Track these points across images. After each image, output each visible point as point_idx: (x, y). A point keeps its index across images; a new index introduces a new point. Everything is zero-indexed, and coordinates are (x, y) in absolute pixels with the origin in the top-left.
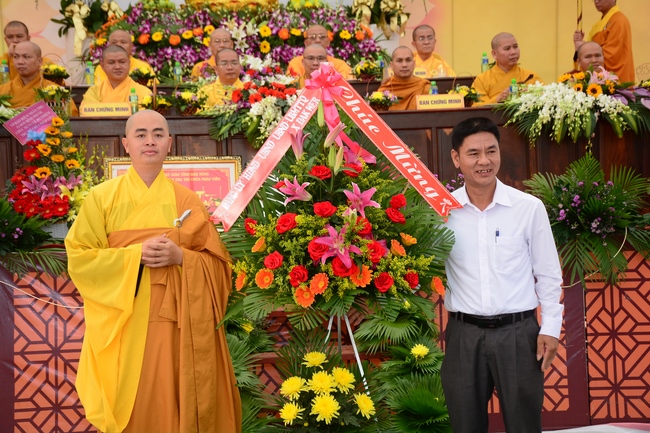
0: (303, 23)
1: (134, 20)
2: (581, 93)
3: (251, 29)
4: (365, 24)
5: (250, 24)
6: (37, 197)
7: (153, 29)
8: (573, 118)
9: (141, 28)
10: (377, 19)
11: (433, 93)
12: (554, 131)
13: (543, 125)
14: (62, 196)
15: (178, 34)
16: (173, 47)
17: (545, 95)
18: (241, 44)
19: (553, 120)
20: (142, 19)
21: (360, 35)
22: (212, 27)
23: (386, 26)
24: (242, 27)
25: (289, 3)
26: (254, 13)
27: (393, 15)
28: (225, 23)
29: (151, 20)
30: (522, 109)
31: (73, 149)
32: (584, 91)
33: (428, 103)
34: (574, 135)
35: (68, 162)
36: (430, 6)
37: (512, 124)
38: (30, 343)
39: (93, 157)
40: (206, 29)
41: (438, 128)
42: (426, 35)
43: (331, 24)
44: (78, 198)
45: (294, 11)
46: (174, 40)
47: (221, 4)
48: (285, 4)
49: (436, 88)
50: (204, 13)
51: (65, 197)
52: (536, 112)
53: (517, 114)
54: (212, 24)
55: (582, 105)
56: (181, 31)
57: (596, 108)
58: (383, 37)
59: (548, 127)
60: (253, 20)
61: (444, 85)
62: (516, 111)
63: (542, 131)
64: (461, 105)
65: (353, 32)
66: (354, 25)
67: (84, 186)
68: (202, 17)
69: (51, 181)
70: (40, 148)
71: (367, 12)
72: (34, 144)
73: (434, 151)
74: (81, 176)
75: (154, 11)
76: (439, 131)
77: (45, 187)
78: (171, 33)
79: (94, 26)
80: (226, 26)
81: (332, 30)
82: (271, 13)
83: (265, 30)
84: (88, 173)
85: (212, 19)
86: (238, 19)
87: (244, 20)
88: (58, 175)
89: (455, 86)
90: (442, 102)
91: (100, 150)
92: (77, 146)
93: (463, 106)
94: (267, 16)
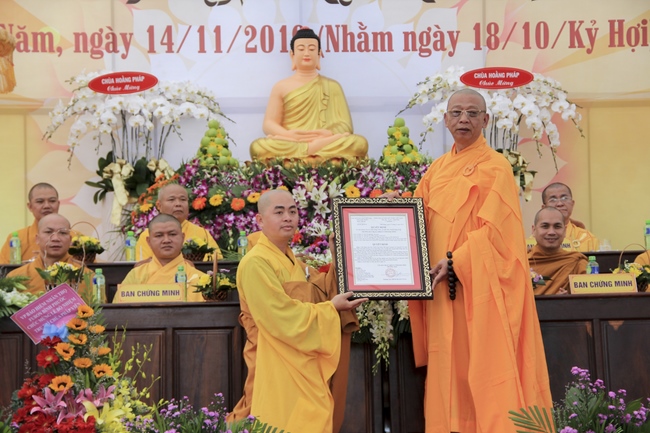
0: (400, 183)
1: (187, 181)
3: (334, 191)
5: (334, 183)
6: (52, 418)
7: (211, 191)
9: (196, 190)
11: (593, 272)
14: (85, 417)
15: (242, 196)
16: (236, 213)
18: (322, 209)
20: (197, 179)
24: (323, 187)
25: (382, 159)
26: (339, 171)
29: (208, 179)
31: (104, 349)
33: (585, 285)
35: (97, 368)
36: (561, 163)
39: (131, 360)
41: (601, 320)
42: (558, 195)
44: (108, 420)
45: (390, 168)
46: (238, 204)
47: (296, 160)
48: (377, 159)
49: (597, 265)
50: (275, 171)
51: (91, 419)
54: (284, 184)
56: (246, 193)
60: (337, 179)
61: (608, 261)
64: (633, 289)
67: (118, 402)
68: (272, 175)
69: (73, 394)
70: (59, 348)
72: (50, 344)
73: (598, 351)
74: (114, 387)
75: (212, 169)
76: (604, 324)
77: (63, 404)
78: (233, 196)
79: (138, 189)
80: (302, 186)
82: (359, 170)
83: (353, 191)
84: (125, 383)
85: (285, 178)
86: (318, 177)
87: (325, 179)
88: (82, 387)
89: (622, 263)
90: (606, 284)
91: (142, 351)
92: (111, 346)
93: (636, 291)
94: (355, 174)
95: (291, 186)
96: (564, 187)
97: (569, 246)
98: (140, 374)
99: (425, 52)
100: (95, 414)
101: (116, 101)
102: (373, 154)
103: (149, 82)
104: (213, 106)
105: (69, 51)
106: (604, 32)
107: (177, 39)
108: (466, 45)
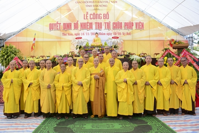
3: (99, 49)
4: (113, 48)
7: (87, 48)
8: (138, 60)
17: (135, 57)
20: (85, 47)
21: (112, 49)
23: (116, 48)
32: (140, 57)
36: (122, 46)
37: (130, 61)
46: (89, 50)
52: (133, 59)
53: (131, 59)
57: (141, 59)
61: (121, 55)
64: (123, 58)
71: (114, 47)
75: (87, 46)
79: (80, 48)
83: (100, 49)
89: (123, 56)
94: (101, 47)
95: (94, 48)
99: (109, 35)
101: (78, 40)
102: (103, 45)
103: (81, 38)
104: (88, 40)
105: (74, 35)
106: (126, 34)
107: (84, 34)
108: (113, 34)
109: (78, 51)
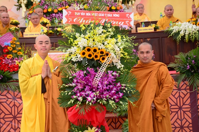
1: (42, 5)
2: (195, 25)
3: (81, 7)
4: (120, 4)
5: (81, 5)
6: (8, 65)
7: (48, 7)
8: (192, 34)
9: (44, 7)
10: (124, 2)
11: (143, 27)
12: (185, 38)
13: (182, 37)
14: (16, 64)
16: (55, 13)
17: (182, 26)
19: (185, 35)
20: (45, 4)
21: (118, 8)
22: (68, 6)
23: (127, 4)
24: (78, 6)
26: (82, 1)
27: (130, 1)
28: (73, 5)
29: (47, 4)
30: (174, 31)
31: (20, 48)
32: (196, 25)
33: (141, 30)
34: (193, 40)
35: (18, 53)
37: (170, 37)
38: (6, 115)
39: (27, 51)
40: (66, 7)
41: (145, 38)
42: (141, 7)
43: (108, 4)
46: (56, 11)
49: (144, 25)
50: (66, 2)
51: (17, 65)
52: (179, 32)
53: (172, 33)
54: (68, 5)
55: (195, 29)
56: (58, 8)
58: (127, 8)
59: (183, 37)
60: (82, 4)
61: (147, 24)
62: (172, 32)
63: (181, 39)
64: (153, 31)
65: (116, 7)
66: (116, 5)
68: (65, 3)
69: (12, 59)
70: (9, 48)
72: (6, 47)
74: (23, 57)
75: (48, 1)
76: (146, 39)
77: (10, 61)
78: (54, 9)
79: (29, 7)
80: (73, 6)
81: (109, 6)
82: (88, 1)
83: (86, 7)
84: (25, 56)
85: (68, 4)
86: (77, 3)
87: (79, 4)
88: (15, 57)
89: (151, 24)
90: (146, 30)
91: (29, 48)
92: (21, 47)
93: (154, 31)
94: (87, 2)
95: (70, 6)
96: (142, 5)
97: (140, 20)
98: (29, 54)
100: (18, 63)
109: (23, 16)
